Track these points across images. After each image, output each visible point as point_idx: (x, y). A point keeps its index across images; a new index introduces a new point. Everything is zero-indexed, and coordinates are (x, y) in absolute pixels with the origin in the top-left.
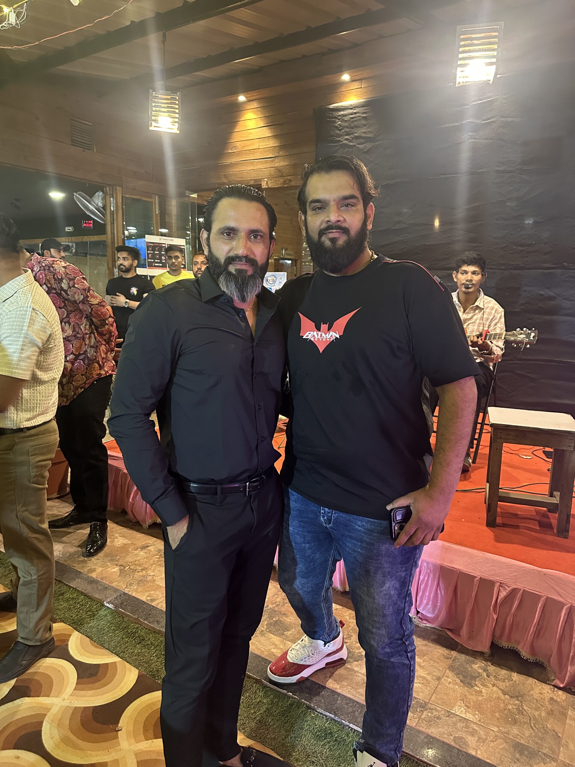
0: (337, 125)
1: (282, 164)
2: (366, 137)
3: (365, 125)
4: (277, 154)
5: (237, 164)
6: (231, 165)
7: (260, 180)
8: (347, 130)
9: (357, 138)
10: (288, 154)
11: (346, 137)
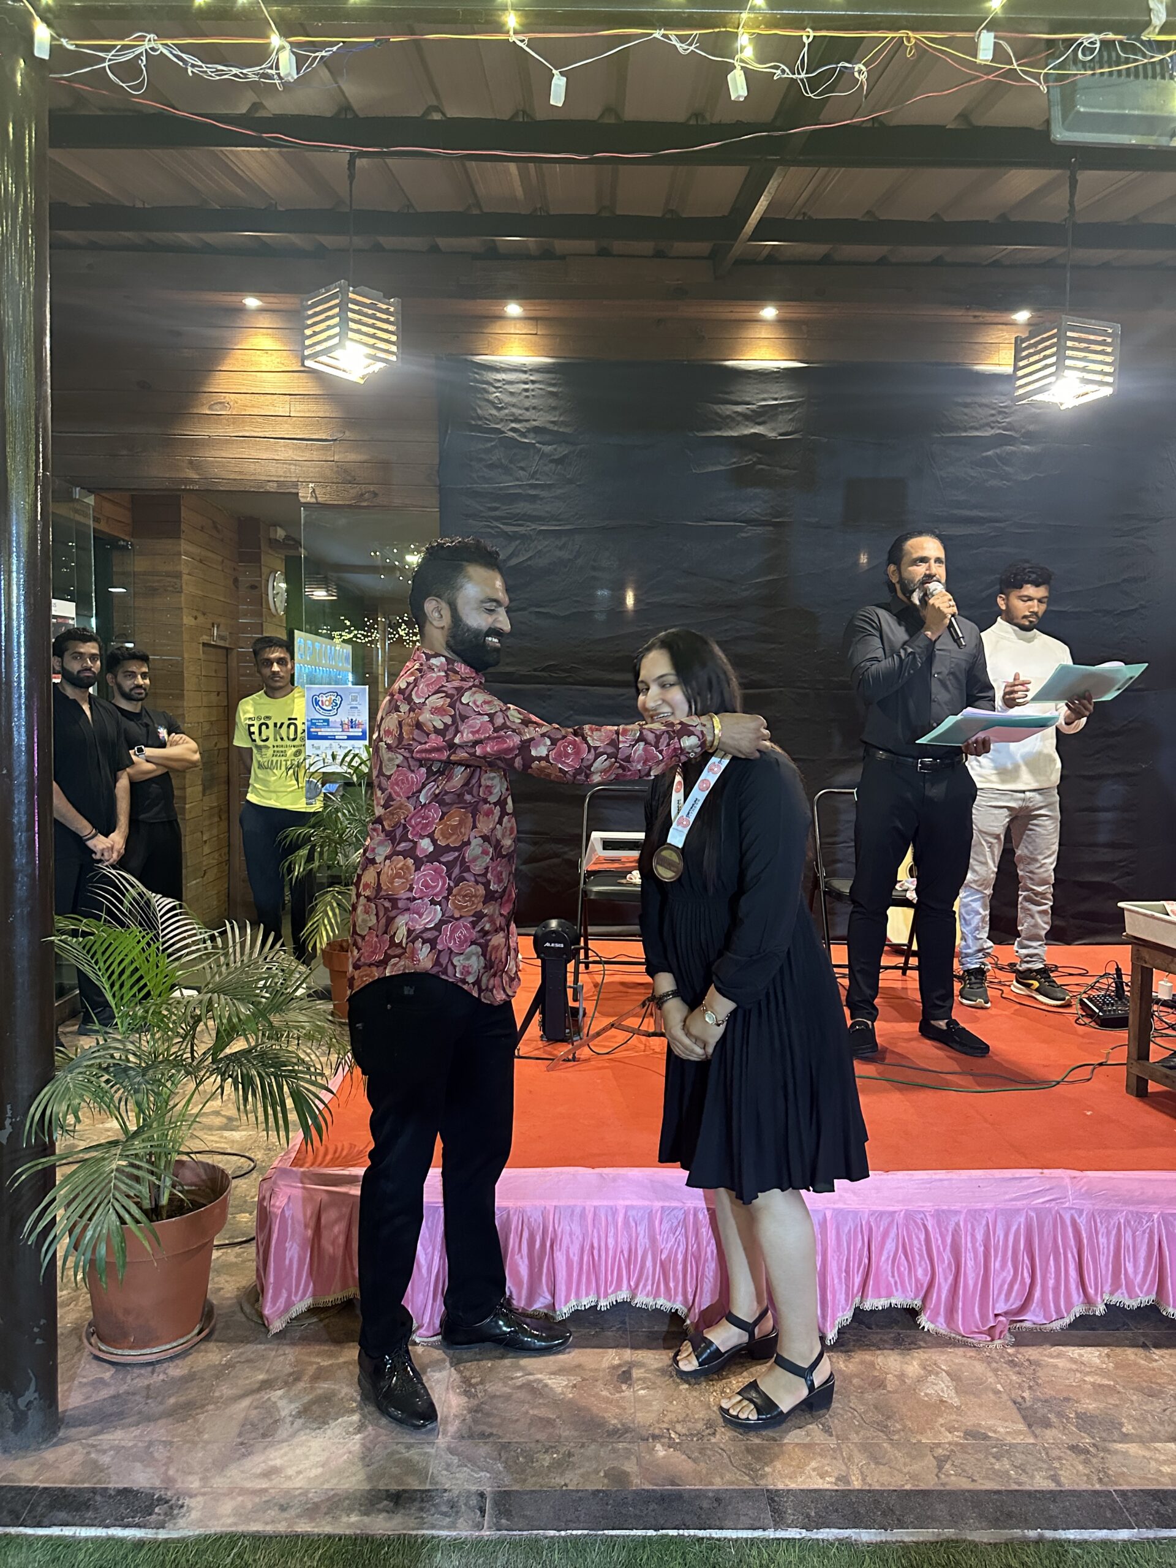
0: (492, 397)
1: (352, 457)
2: (557, 432)
3: (554, 408)
4: (339, 435)
5: (228, 441)
6: (210, 442)
7: (295, 485)
8: (514, 410)
9: (536, 430)
10: (366, 438)
11: (513, 425)
